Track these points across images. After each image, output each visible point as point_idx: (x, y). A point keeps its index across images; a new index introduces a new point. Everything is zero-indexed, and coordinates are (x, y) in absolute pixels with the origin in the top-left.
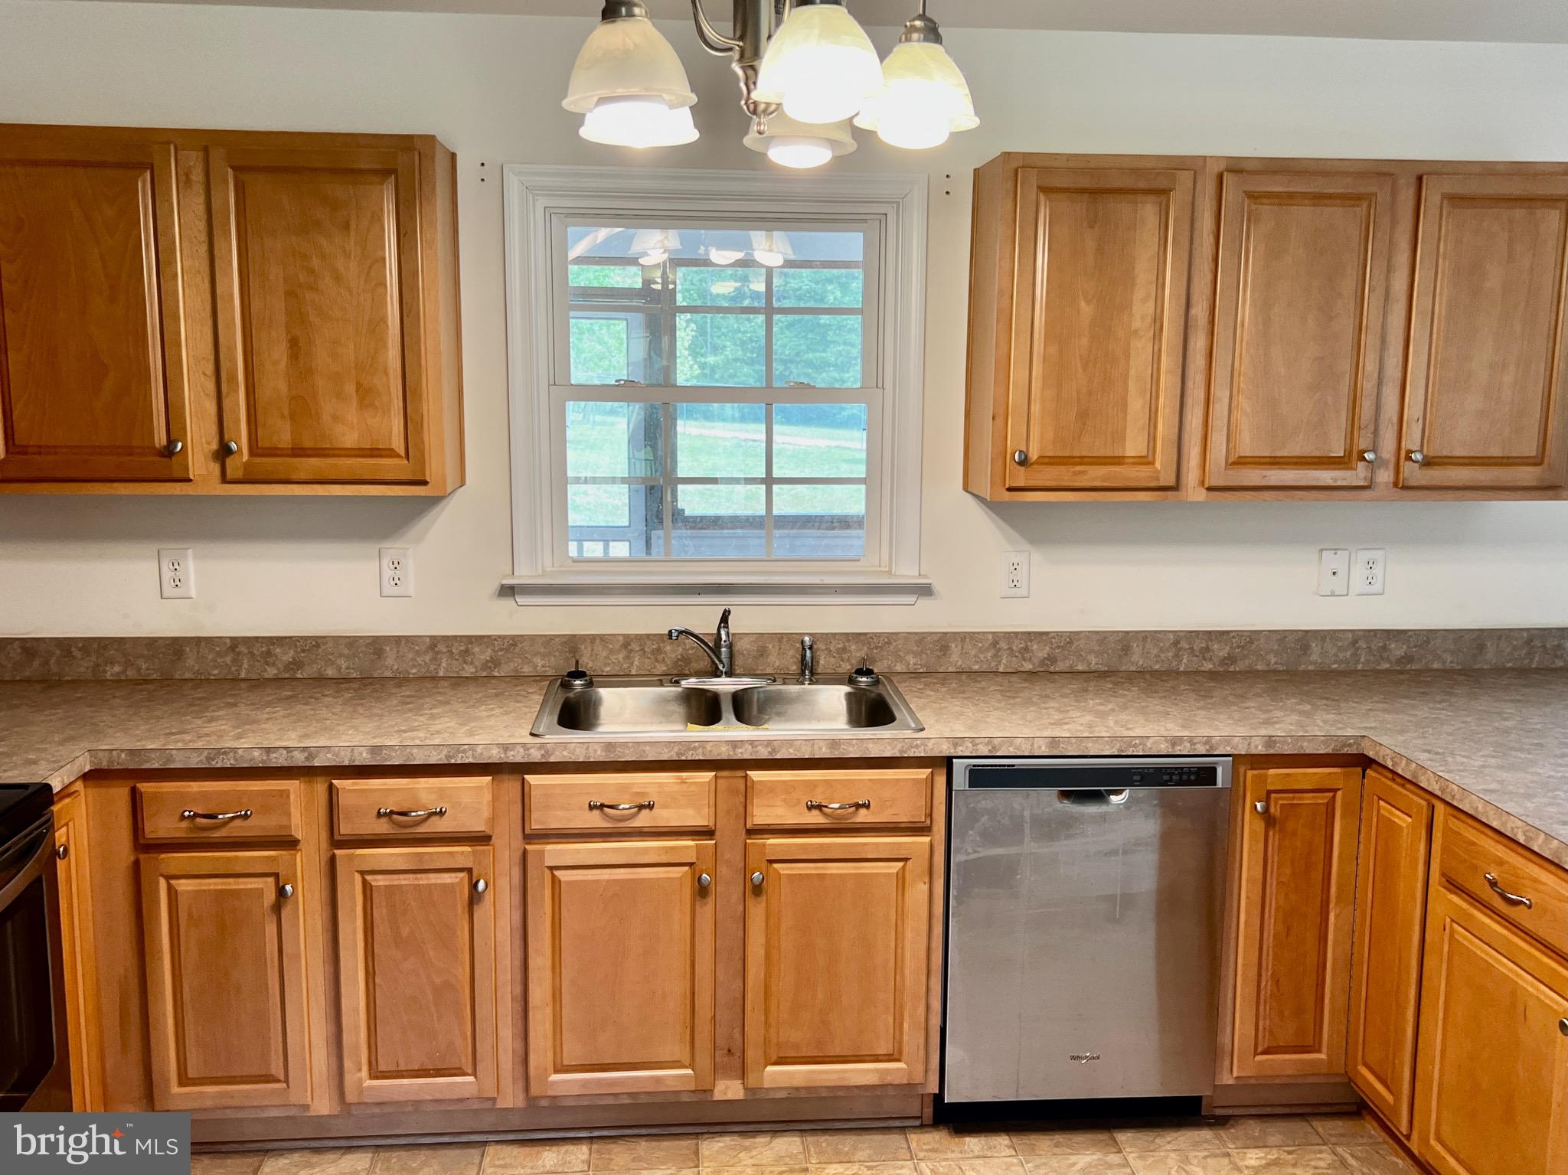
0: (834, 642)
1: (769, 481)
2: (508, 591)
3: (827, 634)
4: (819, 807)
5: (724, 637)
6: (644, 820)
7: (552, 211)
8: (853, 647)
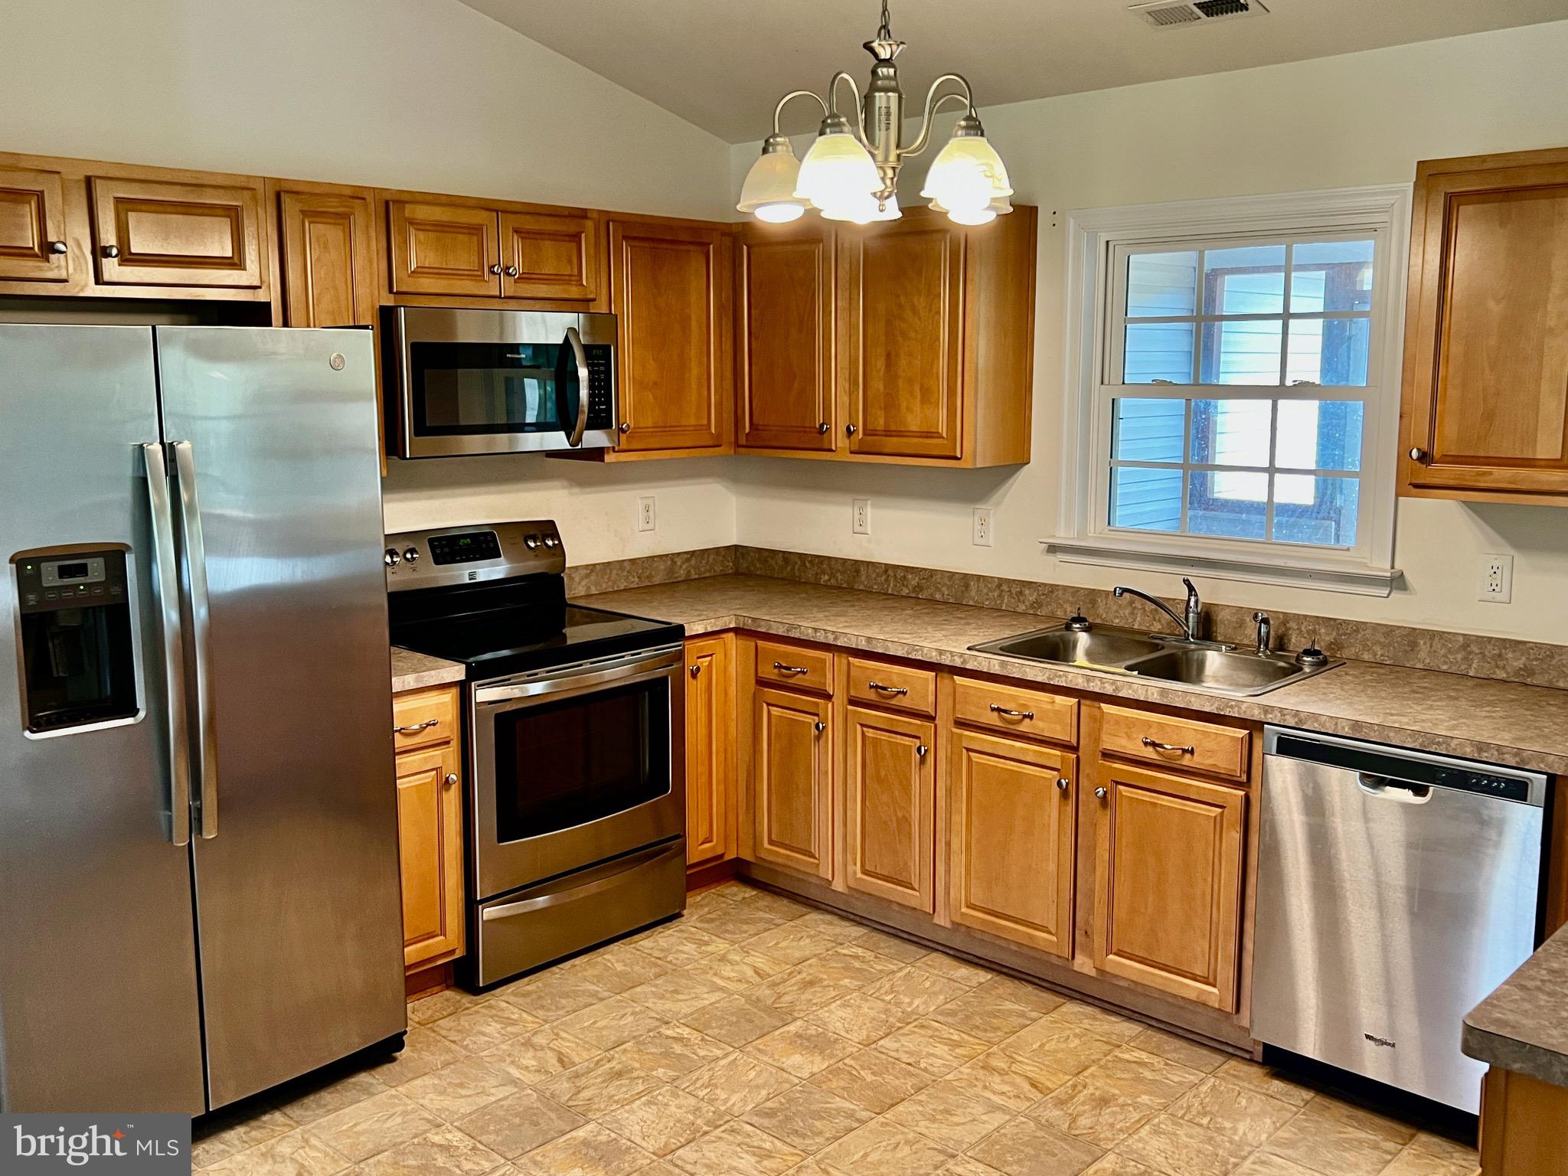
0: (1305, 623)
1: (1272, 470)
2: (1053, 549)
3: (1299, 615)
4: (1154, 745)
5: (1192, 604)
6: (1025, 727)
7: (1116, 243)
8: (1323, 631)
